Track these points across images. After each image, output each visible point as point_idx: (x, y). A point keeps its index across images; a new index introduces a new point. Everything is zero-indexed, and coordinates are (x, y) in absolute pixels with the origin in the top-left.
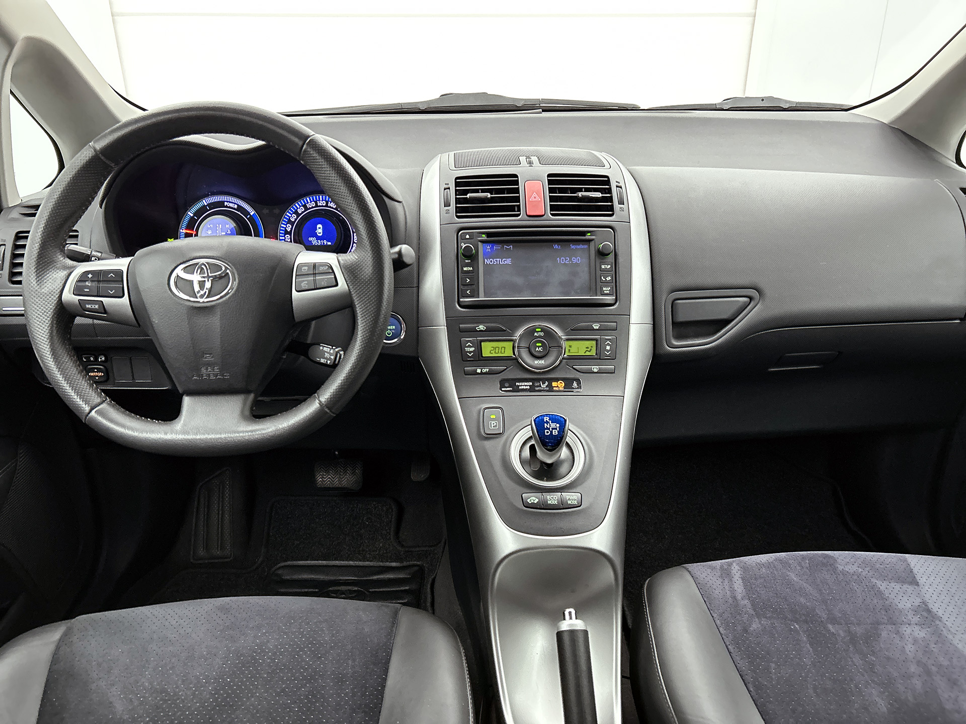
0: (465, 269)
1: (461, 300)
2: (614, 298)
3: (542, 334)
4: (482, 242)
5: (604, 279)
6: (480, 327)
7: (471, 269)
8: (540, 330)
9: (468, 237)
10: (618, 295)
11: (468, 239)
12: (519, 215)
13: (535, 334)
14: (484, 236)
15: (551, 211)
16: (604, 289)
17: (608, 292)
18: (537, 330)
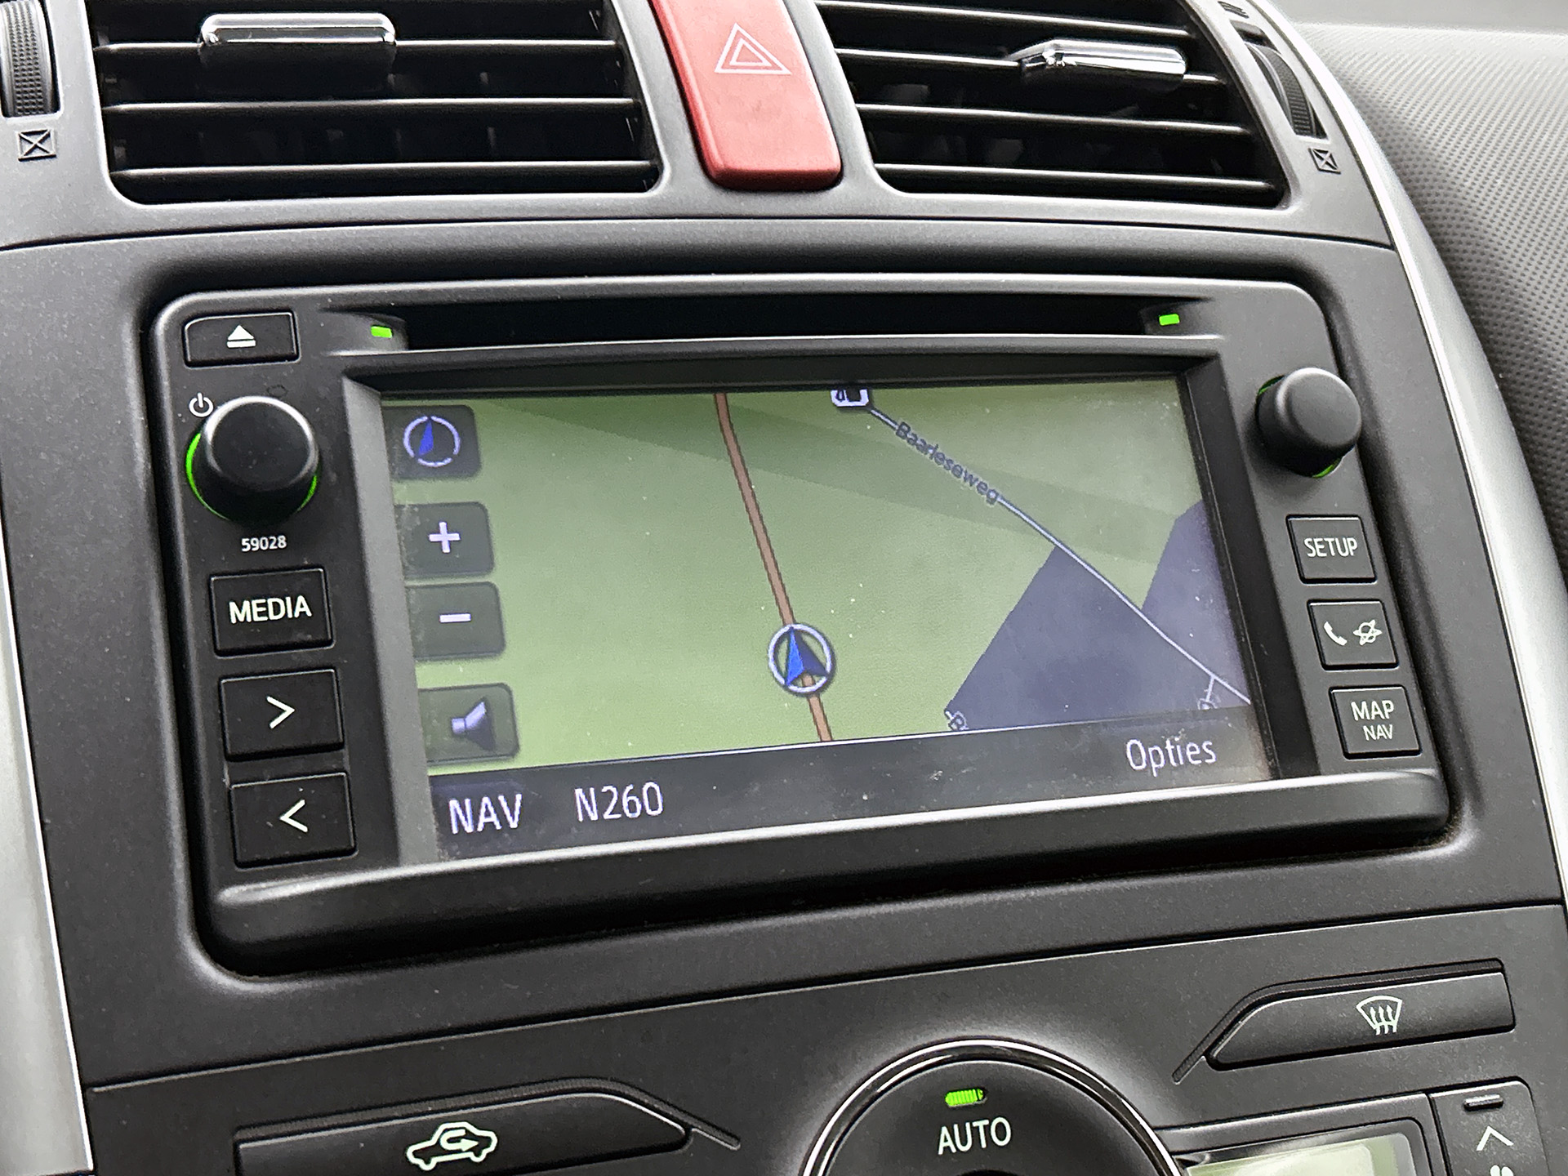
0: (244, 612)
1: (232, 895)
2: (1431, 771)
3: (998, 1132)
4: (378, 378)
5: (1342, 641)
6: (441, 1136)
7: (302, 606)
8: (969, 1097)
9: (240, 338)
10: (1454, 751)
11: (241, 358)
12: (646, 179)
13: (947, 1140)
14: (385, 332)
15: (876, 160)
16: (1360, 711)
17: (1385, 732)
18: (955, 1099)
